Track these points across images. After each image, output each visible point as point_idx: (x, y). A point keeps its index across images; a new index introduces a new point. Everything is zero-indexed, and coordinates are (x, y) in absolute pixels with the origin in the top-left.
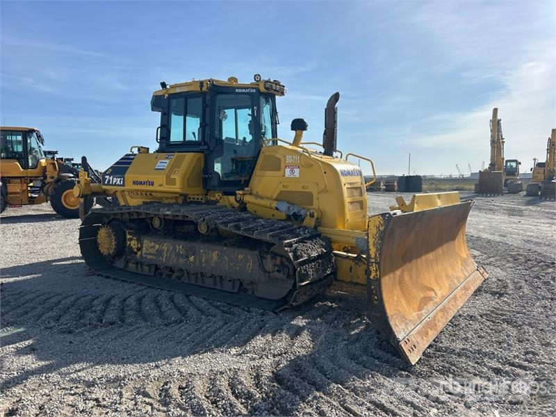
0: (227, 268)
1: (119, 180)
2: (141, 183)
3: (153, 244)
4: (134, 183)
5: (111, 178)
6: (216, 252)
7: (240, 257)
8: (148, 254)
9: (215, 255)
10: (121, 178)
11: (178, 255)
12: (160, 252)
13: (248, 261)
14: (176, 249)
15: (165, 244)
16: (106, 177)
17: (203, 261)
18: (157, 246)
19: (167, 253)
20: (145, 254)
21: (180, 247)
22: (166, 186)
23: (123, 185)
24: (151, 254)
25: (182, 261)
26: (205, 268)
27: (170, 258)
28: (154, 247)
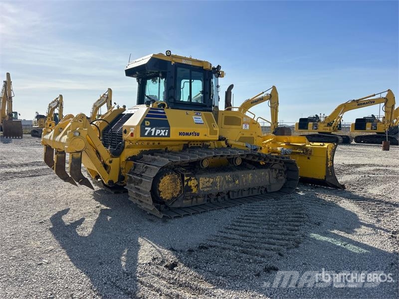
0: (257, 182)
1: (163, 132)
2: (187, 134)
3: (208, 179)
4: (180, 134)
5: (153, 130)
6: (251, 174)
7: (263, 174)
8: (205, 188)
9: (250, 176)
10: (166, 130)
11: (228, 182)
12: (214, 184)
13: (266, 175)
14: (226, 178)
15: (218, 177)
16: (146, 128)
17: (244, 181)
18: (211, 180)
19: (220, 183)
20: (202, 188)
21: (228, 176)
22: (209, 136)
23: (169, 135)
24: (207, 187)
25: (231, 185)
26: (246, 185)
27: (222, 186)
28: (209, 181)
